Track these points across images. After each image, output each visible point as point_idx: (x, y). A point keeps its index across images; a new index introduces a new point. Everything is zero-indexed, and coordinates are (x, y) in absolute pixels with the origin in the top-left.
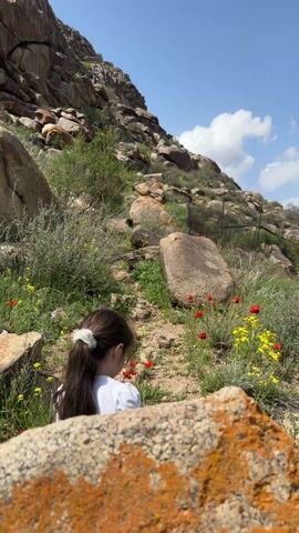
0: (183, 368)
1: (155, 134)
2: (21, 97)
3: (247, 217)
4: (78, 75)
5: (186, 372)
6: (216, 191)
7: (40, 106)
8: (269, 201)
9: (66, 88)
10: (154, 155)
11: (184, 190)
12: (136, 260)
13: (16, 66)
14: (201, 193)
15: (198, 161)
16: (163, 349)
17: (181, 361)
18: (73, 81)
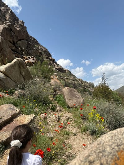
0: (74, 125)
1: (54, 64)
2: (19, 53)
3: (79, 85)
4: (34, 48)
5: (75, 126)
6: (71, 78)
7: (24, 56)
8: (84, 81)
9: (31, 51)
10: (54, 69)
11: (62, 78)
12: (56, 95)
13: (18, 45)
14: (67, 79)
15: (65, 71)
16: (67, 120)
17: (73, 123)
18: (33, 49)
